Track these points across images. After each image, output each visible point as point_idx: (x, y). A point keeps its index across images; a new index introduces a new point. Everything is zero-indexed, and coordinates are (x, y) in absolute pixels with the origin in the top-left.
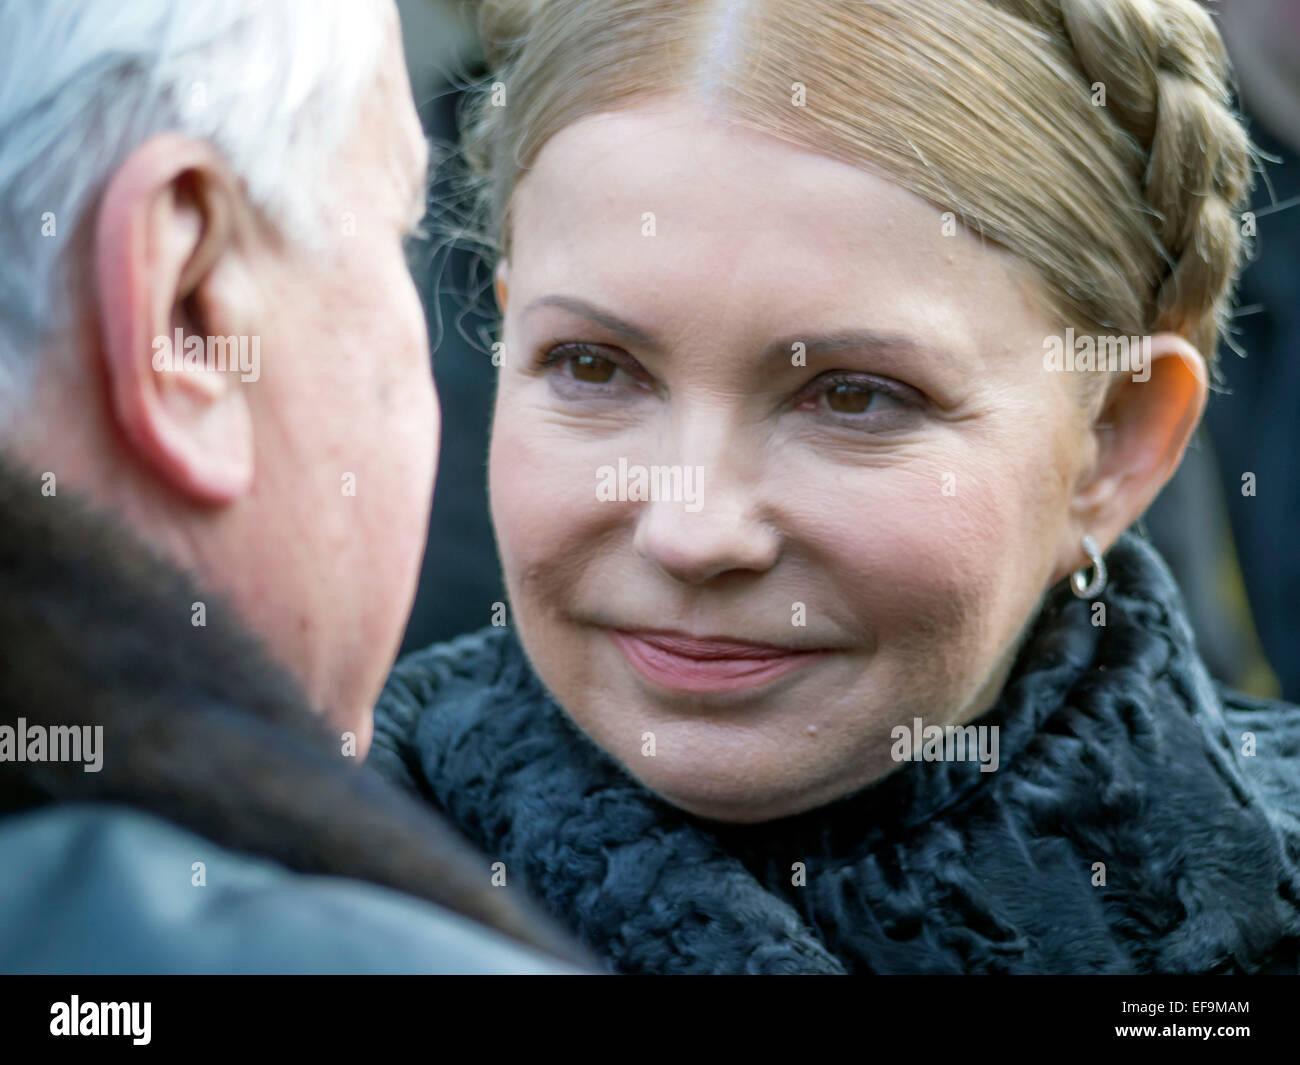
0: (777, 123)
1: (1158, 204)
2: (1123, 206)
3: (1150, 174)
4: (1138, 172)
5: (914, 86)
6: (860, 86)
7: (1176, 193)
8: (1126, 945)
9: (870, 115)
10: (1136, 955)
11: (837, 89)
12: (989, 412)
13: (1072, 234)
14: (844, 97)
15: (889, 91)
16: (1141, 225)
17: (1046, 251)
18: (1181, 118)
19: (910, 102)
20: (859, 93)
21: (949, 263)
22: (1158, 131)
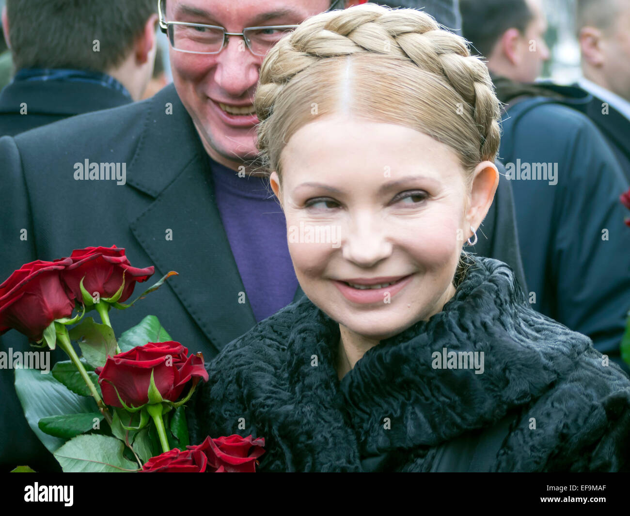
0: (371, 116)
1: (480, 123)
2: (471, 125)
3: (476, 113)
4: (472, 113)
5: (409, 98)
6: (393, 101)
7: (485, 118)
8: (491, 395)
9: (397, 108)
10: (495, 397)
11: (387, 103)
12: (448, 195)
13: (460, 136)
14: (390, 105)
15: (402, 101)
16: (476, 130)
17: (454, 142)
18: (483, 95)
19: (409, 103)
20: (393, 102)
21: (430, 151)
22: (476, 100)
